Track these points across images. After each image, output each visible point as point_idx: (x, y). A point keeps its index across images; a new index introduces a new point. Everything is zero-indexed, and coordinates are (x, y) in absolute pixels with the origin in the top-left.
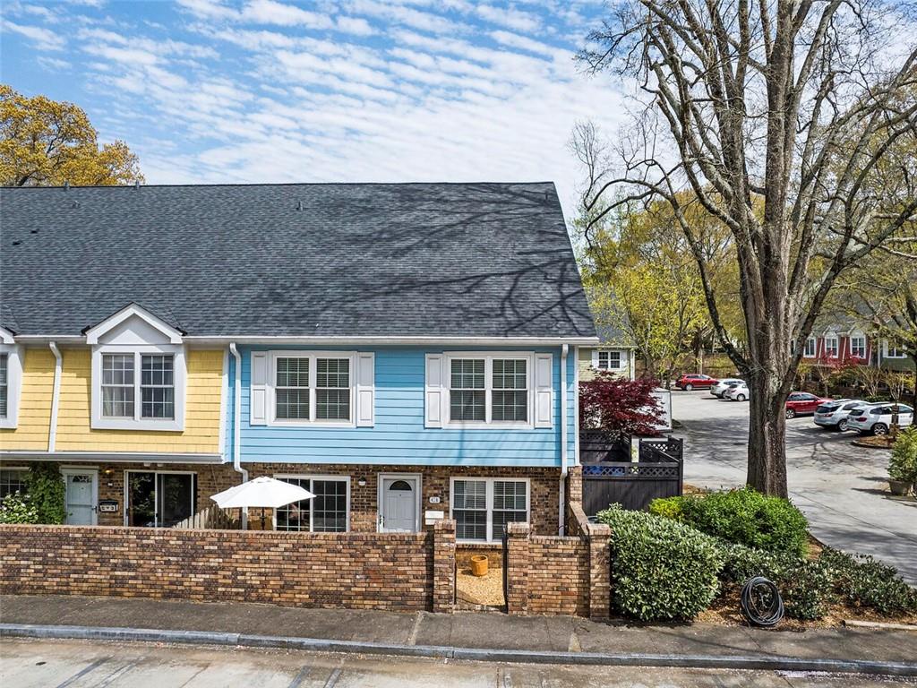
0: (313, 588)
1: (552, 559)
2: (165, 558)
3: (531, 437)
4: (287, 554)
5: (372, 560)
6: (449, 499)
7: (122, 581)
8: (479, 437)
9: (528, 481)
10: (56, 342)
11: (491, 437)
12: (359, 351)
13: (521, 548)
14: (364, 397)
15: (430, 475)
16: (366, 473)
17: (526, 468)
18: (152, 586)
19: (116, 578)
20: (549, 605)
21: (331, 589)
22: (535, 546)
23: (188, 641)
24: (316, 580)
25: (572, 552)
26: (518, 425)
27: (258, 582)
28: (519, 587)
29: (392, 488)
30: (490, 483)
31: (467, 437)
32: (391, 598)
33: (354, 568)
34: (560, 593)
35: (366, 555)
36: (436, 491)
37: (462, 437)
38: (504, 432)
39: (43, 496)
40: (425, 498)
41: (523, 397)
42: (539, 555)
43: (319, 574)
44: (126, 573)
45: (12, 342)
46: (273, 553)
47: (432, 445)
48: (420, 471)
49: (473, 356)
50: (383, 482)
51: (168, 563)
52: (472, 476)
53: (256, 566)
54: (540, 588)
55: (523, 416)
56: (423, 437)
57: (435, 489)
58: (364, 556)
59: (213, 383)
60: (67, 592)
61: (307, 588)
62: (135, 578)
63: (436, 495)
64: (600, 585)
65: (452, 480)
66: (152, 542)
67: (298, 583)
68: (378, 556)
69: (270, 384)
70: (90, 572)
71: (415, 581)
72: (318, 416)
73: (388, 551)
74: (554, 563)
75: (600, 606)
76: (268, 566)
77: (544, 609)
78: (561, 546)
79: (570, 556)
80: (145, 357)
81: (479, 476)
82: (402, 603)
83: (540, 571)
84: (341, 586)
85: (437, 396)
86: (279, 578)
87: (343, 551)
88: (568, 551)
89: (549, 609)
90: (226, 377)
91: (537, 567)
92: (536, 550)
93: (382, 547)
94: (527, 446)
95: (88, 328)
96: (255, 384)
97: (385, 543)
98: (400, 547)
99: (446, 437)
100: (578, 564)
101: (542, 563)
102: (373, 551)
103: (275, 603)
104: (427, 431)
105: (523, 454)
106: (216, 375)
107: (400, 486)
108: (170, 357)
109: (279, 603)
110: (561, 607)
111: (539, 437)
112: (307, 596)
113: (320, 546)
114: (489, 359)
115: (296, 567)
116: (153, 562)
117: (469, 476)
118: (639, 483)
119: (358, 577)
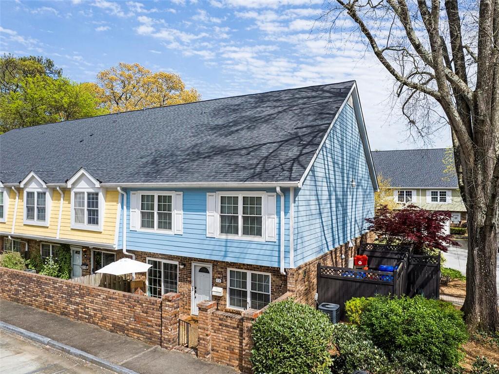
0: (114, 321)
1: (224, 328)
2: (62, 295)
3: (265, 247)
4: (104, 300)
5: (137, 311)
6: (226, 281)
7: (47, 303)
8: (235, 245)
9: (270, 274)
10: (59, 187)
11: (242, 245)
12: (176, 191)
13: (204, 318)
14: (178, 216)
15: (216, 266)
16: (186, 262)
17: (268, 267)
18: (57, 308)
19: (45, 301)
20: (222, 357)
21: (121, 323)
22: (215, 318)
23: (32, 339)
24: (115, 317)
25: (236, 326)
26: (256, 239)
27: (93, 314)
28: (203, 342)
29: (200, 271)
30: (249, 273)
31: (229, 244)
32: (146, 335)
33: (129, 314)
34: (228, 351)
35: (135, 308)
36: (219, 276)
37: (226, 244)
38: (250, 242)
39: (62, 259)
40: (214, 279)
41: (259, 220)
42: (217, 324)
43: (116, 314)
44: (49, 300)
45: (46, 187)
46: (98, 299)
47: (211, 247)
48: (211, 263)
49: (232, 195)
50: (195, 267)
51: (62, 297)
52: (238, 268)
53: (92, 305)
54: (218, 346)
55: (259, 233)
56: (206, 242)
57: (219, 274)
58: (134, 308)
59: (114, 207)
60: (32, 305)
61: (111, 321)
62: (51, 302)
63: (219, 278)
64: (248, 351)
65: (229, 270)
66: (57, 286)
67: (108, 317)
68: (140, 309)
69: (139, 209)
70: (38, 297)
71: (156, 327)
72: (160, 227)
73: (144, 307)
74: (225, 331)
75: (249, 366)
76: (97, 306)
77: (220, 360)
78: (229, 321)
79: (234, 328)
80: (89, 194)
81: (242, 269)
82: (150, 339)
83: (218, 335)
84: (125, 323)
85: (213, 219)
86: (100, 313)
87: (126, 303)
88: (233, 325)
89: (223, 361)
90: (119, 205)
91: (216, 332)
92: (215, 321)
93: (141, 304)
94: (262, 252)
95: (67, 180)
96: (132, 209)
97: (143, 302)
98: (150, 306)
99: (218, 243)
100: (239, 334)
101: (219, 330)
102: (138, 306)
103: (99, 326)
104: (208, 239)
105: (261, 257)
106: (115, 203)
107: (204, 270)
108: (97, 194)
109: (100, 326)
110: (230, 361)
111: (269, 247)
112: (111, 325)
113: (116, 299)
114: (240, 196)
115: (107, 309)
116: (57, 296)
117: (236, 268)
118: (365, 284)
119: (131, 319)
